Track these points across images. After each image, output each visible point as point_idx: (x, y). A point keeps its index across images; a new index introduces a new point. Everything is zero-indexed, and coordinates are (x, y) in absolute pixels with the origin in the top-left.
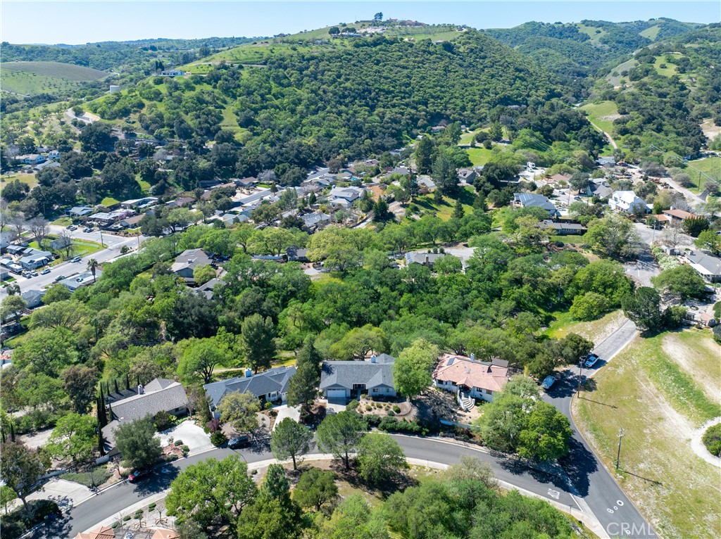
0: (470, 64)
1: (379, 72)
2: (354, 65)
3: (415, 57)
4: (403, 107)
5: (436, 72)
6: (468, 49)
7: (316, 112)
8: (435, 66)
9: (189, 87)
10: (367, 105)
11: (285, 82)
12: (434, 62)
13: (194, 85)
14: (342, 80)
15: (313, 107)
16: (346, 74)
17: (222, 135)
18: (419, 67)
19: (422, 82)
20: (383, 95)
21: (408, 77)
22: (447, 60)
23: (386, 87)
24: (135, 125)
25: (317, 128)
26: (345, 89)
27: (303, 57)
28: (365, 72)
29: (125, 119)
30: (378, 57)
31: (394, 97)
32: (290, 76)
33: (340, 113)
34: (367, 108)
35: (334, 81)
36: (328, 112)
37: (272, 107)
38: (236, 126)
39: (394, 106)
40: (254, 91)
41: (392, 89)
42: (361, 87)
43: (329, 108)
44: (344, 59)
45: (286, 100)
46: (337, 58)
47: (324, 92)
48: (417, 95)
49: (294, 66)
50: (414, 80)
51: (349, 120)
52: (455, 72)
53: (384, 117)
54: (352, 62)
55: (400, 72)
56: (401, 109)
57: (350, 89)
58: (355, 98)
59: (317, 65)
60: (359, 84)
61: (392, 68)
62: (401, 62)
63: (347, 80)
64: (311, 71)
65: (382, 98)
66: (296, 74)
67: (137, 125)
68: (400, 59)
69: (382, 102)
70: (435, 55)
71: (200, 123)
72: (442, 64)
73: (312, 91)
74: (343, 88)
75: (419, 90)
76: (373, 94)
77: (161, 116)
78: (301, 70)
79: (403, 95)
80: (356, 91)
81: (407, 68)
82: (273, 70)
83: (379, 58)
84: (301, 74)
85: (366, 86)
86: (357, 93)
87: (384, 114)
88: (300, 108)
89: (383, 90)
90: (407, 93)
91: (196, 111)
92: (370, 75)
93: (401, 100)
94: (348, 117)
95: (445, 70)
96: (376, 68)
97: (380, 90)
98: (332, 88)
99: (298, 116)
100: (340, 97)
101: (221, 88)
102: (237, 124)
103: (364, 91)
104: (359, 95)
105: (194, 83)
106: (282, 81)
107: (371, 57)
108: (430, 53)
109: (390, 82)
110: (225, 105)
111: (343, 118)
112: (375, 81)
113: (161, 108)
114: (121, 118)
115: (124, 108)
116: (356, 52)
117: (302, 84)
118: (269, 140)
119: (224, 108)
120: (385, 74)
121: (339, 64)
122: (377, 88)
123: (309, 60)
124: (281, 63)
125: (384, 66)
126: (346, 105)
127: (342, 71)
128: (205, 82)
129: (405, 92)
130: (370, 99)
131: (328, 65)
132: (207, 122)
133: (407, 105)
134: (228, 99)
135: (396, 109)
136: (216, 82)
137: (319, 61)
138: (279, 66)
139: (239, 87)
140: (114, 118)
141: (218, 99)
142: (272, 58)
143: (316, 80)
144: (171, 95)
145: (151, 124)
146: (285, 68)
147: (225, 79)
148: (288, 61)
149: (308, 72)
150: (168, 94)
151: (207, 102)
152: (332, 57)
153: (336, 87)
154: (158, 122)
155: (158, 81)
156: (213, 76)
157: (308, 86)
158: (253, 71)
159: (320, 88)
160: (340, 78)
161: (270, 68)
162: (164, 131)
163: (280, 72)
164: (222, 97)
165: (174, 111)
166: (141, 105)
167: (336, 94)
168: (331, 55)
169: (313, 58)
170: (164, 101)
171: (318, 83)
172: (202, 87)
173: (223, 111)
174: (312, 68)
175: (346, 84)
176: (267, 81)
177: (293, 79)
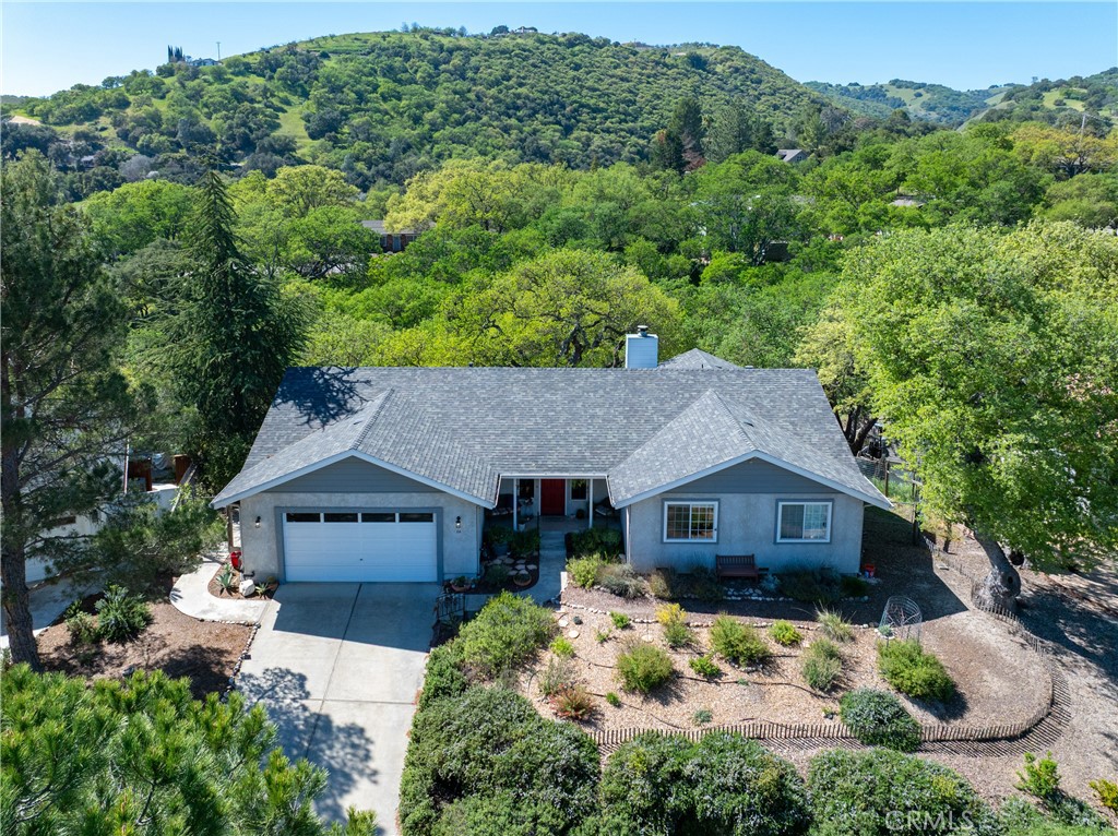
0: (736, 88)
1: (579, 80)
2: (534, 66)
3: (643, 68)
4: (623, 133)
5: (679, 92)
6: (730, 67)
7: (460, 123)
8: (678, 83)
9: (219, 76)
10: (558, 123)
11: (405, 76)
12: (675, 79)
13: (230, 76)
14: (511, 82)
15: (456, 116)
16: (518, 77)
17: (271, 145)
18: (648, 83)
19: (656, 102)
20: (588, 113)
21: (631, 92)
22: (697, 78)
23: (592, 102)
24: (104, 134)
25: (462, 147)
26: (518, 96)
27: (441, 47)
28: (552, 77)
29: (87, 124)
30: (576, 60)
31: (606, 118)
32: (416, 71)
33: (506, 130)
34: (557, 127)
35: (497, 83)
36: (484, 125)
37: (378, 111)
38: (304, 137)
39: (608, 131)
40: (344, 87)
41: (602, 105)
42: (546, 97)
43: (485, 118)
44: (516, 55)
45: (404, 103)
46: (503, 52)
47: (479, 98)
48: (648, 119)
49: (425, 56)
50: (642, 97)
51: (523, 140)
52: (712, 96)
53: (589, 146)
54: (531, 61)
55: (615, 83)
56: (620, 136)
57: (527, 97)
58: (536, 112)
59: (467, 58)
60: (545, 93)
61: (602, 77)
62: (618, 72)
63: (521, 85)
64: (454, 66)
65: (584, 117)
66: (425, 66)
67: (111, 133)
68: (615, 68)
69: (585, 123)
70: (676, 70)
71: (230, 127)
72: (688, 83)
73: (455, 93)
74: (514, 94)
75: (651, 113)
76: (568, 109)
77: (156, 118)
78: (436, 63)
79: (623, 117)
80: (538, 101)
81: (628, 81)
82: (384, 58)
83: (579, 62)
84: (436, 68)
85: (555, 96)
86: (539, 104)
87: (589, 139)
88: (428, 116)
89: (587, 106)
90: (630, 115)
91: (228, 111)
92: (562, 82)
93: (620, 123)
94: (523, 136)
95: (694, 91)
96: (572, 73)
97: (582, 106)
98: (493, 91)
99: (427, 127)
100: (508, 108)
101: (283, 79)
102: (306, 134)
103: (552, 104)
104: (544, 107)
105: (232, 73)
106: (399, 76)
107: (564, 58)
108: (665, 65)
109: (600, 96)
110: (285, 107)
111: (513, 136)
112: (573, 91)
113: (161, 106)
114: (80, 123)
115: (88, 105)
116: (538, 49)
117: (436, 84)
118: (365, 156)
119: (284, 111)
120: (590, 83)
121: (506, 61)
122: (575, 102)
123: (451, 52)
124: (402, 51)
125: (588, 73)
126: (520, 120)
127: (512, 71)
128: (254, 73)
129: (626, 114)
130: (563, 115)
131: (486, 61)
132: (244, 124)
133: (631, 132)
134: (294, 99)
135: (613, 136)
136: (274, 71)
137: (469, 53)
138: (397, 54)
139: (316, 78)
140: (68, 123)
141: (273, 95)
142: (385, 44)
143: (464, 79)
144: (183, 86)
145: (133, 128)
146: (407, 58)
147: (291, 67)
148: (412, 49)
149: (450, 67)
150: (177, 85)
151: (252, 101)
152: (494, 52)
153: (500, 91)
154: (150, 126)
155: (165, 71)
156: (269, 63)
157: (449, 85)
158: (346, 60)
159: (469, 91)
160: (508, 81)
161: (379, 56)
162: (157, 138)
163: (398, 62)
164: (281, 95)
165: (184, 108)
166: (123, 104)
167: (500, 101)
168: (492, 48)
169: (459, 48)
170: (169, 96)
171: (466, 83)
172: (246, 79)
173: (281, 114)
174: (456, 60)
175: (520, 90)
176: (371, 75)
177: (419, 74)
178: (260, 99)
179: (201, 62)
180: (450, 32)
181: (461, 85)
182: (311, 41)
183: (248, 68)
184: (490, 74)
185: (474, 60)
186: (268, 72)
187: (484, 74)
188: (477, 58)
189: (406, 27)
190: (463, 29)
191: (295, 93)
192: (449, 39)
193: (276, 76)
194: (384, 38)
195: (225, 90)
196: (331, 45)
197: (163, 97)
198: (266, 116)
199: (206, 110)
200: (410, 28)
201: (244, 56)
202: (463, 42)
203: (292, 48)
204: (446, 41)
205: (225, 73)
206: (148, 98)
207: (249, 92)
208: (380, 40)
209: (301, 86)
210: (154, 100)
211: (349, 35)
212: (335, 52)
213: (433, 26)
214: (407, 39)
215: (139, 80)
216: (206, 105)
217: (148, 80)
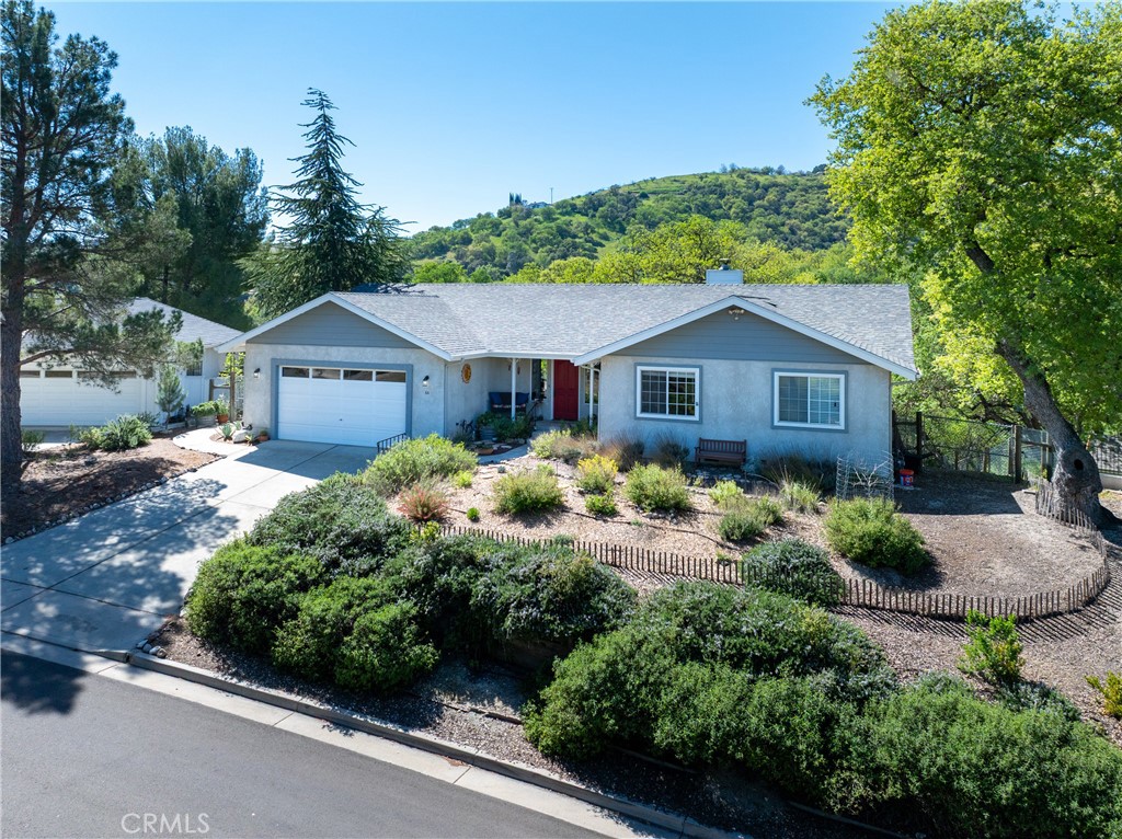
9: (548, 215)
11: (718, 212)
13: (558, 216)
27: (757, 185)
29: (437, 258)
32: (730, 208)
35: (813, 216)
47: (793, 232)
49: (739, 193)
59: (783, 194)
64: (769, 201)
66: (739, 202)
73: (768, 226)
74: (830, 227)
77: (491, 252)
78: (751, 201)
82: (699, 196)
84: (750, 203)
91: (552, 245)
98: (809, 224)
101: (604, 217)
105: (560, 214)
106: (713, 212)
110: (604, 242)
113: (497, 242)
114: (432, 257)
115: (439, 242)
117: (750, 218)
119: (602, 246)
123: (766, 188)
124: (719, 190)
128: (579, 213)
131: (802, 196)
134: (612, 235)
136: (596, 210)
137: (784, 189)
138: (712, 192)
139: (634, 216)
140: (422, 258)
141: (593, 232)
142: (702, 184)
143: (779, 214)
144: (517, 225)
145: (472, 260)
146: (722, 195)
147: (612, 206)
148: (728, 187)
149: (765, 203)
150: (512, 224)
151: (575, 236)
152: (811, 187)
153: (816, 225)
154: (486, 259)
155: (505, 214)
156: (593, 203)
157: (762, 219)
158: (663, 199)
159: (783, 224)
160: (825, 214)
161: (695, 194)
162: (489, 268)
163: (712, 199)
164: (601, 231)
165: (515, 243)
166: (467, 241)
167: (816, 234)
168: (809, 184)
169: (775, 185)
170: (504, 233)
171: (781, 217)
172: (571, 218)
173: (599, 249)
174: (772, 196)
175: (837, 223)
176: (685, 212)
177: (733, 210)
178: (582, 235)
179: (535, 205)
180: (767, 171)
181: (774, 219)
182: (634, 184)
183: (574, 207)
184: (806, 209)
185: (789, 196)
186: (591, 212)
187: (799, 208)
188: (793, 194)
189: (725, 169)
190: (781, 168)
191: (614, 229)
192: (766, 177)
193: (597, 215)
194: (701, 178)
195: (551, 228)
196: (651, 187)
197: (499, 235)
198: (585, 249)
199: (534, 245)
200: (729, 169)
201: (573, 199)
202: (780, 179)
203: (614, 190)
204: (762, 180)
205: (554, 213)
206: (487, 236)
207: (572, 229)
208: (699, 181)
209: (619, 223)
210: (491, 238)
211: (668, 178)
212: (654, 193)
213: (751, 166)
214: (723, 178)
215: (481, 221)
216: (534, 241)
217: (489, 220)
